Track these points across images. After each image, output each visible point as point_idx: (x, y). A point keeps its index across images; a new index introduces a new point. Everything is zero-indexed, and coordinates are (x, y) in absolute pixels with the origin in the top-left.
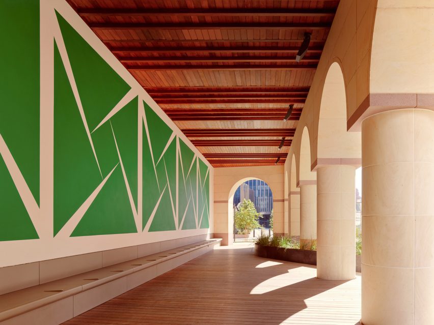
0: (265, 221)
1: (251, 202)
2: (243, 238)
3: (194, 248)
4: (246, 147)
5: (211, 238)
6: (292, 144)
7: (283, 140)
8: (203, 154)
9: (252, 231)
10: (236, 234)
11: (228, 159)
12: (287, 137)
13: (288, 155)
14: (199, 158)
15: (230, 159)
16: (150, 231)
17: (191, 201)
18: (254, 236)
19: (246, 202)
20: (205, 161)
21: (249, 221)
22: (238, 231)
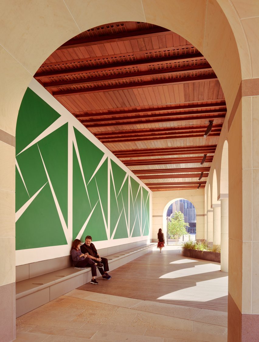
0: (192, 228)
1: (181, 213)
2: (174, 241)
3: (140, 250)
4: (176, 179)
5: (151, 242)
6: (208, 176)
7: (202, 174)
8: (145, 184)
9: (182, 236)
10: (169, 238)
11: (163, 186)
12: (204, 172)
13: (207, 182)
14: (142, 187)
15: (164, 186)
16: (114, 239)
17: (137, 218)
18: (183, 241)
19: (177, 213)
20: (147, 188)
21: (178, 229)
22: (170, 237)
